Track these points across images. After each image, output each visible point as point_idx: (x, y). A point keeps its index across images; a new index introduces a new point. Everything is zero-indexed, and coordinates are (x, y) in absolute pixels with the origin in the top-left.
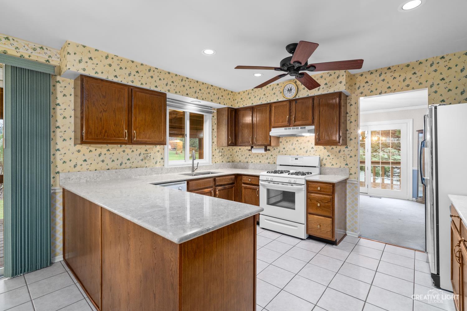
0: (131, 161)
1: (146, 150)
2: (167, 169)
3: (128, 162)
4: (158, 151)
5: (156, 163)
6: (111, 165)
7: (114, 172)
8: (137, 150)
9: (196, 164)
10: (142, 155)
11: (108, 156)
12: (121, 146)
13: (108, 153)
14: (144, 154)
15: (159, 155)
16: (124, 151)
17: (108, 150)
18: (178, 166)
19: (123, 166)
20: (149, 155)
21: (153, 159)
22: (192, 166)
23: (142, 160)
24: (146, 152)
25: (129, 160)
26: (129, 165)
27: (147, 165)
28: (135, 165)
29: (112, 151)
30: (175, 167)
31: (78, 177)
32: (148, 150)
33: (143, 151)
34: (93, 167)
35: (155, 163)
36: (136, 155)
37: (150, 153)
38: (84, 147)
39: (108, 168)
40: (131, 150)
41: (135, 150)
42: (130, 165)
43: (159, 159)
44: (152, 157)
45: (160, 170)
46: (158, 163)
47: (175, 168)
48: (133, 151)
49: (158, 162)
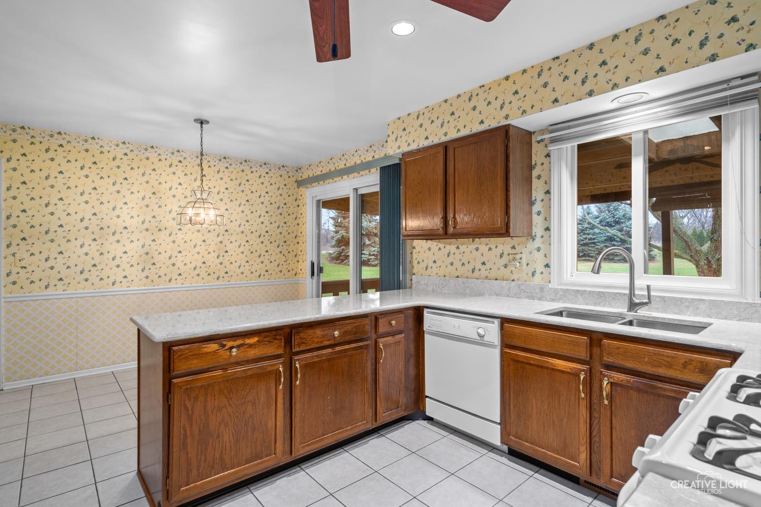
0: (488, 266)
1: (513, 247)
2: (556, 291)
3: (483, 268)
4: (539, 249)
5: (533, 275)
6: (462, 271)
7: (461, 283)
8: (496, 247)
9: (641, 289)
10: (505, 256)
11: (458, 257)
12: (473, 241)
13: (457, 252)
14: (509, 255)
15: (539, 256)
16: (477, 249)
17: (458, 248)
18: (588, 289)
19: (477, 273)
20: (518, 257)
21: (527, 265)
22: (627, 292)
23: (506, 266)
24: (514, 251)
25: (485, 265)
26: (484, 273)
27: (515, 276)
28: (493, 274)
29: (463, 248)
30: (580, 289)
31: (426, 282)
32: (516, 246)
33: (507, 249)
34: (441, 273)
35: (530, 274)
36: (496, 256)
37: (521, 253)
38: (434, 243)
39: (457, 275)
40: (487, 248)
41: (493, 247)
42: (486, 274)
43: (540, 268)
44: (524, 262)
45: (538, 291)
46: (538, 275)
47: (578, 291)
48: (490, 249)
49: (538, 272)
